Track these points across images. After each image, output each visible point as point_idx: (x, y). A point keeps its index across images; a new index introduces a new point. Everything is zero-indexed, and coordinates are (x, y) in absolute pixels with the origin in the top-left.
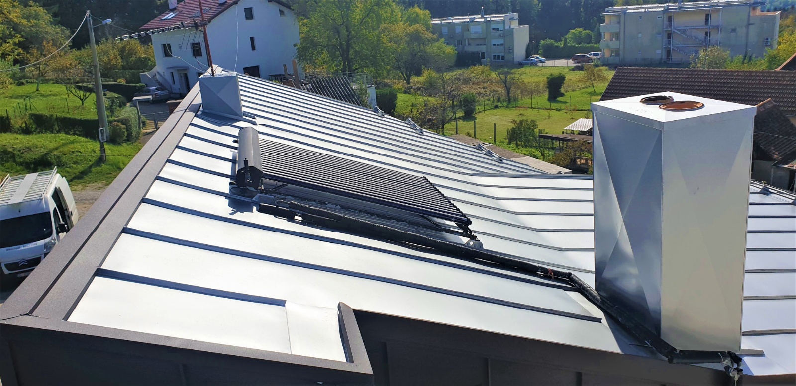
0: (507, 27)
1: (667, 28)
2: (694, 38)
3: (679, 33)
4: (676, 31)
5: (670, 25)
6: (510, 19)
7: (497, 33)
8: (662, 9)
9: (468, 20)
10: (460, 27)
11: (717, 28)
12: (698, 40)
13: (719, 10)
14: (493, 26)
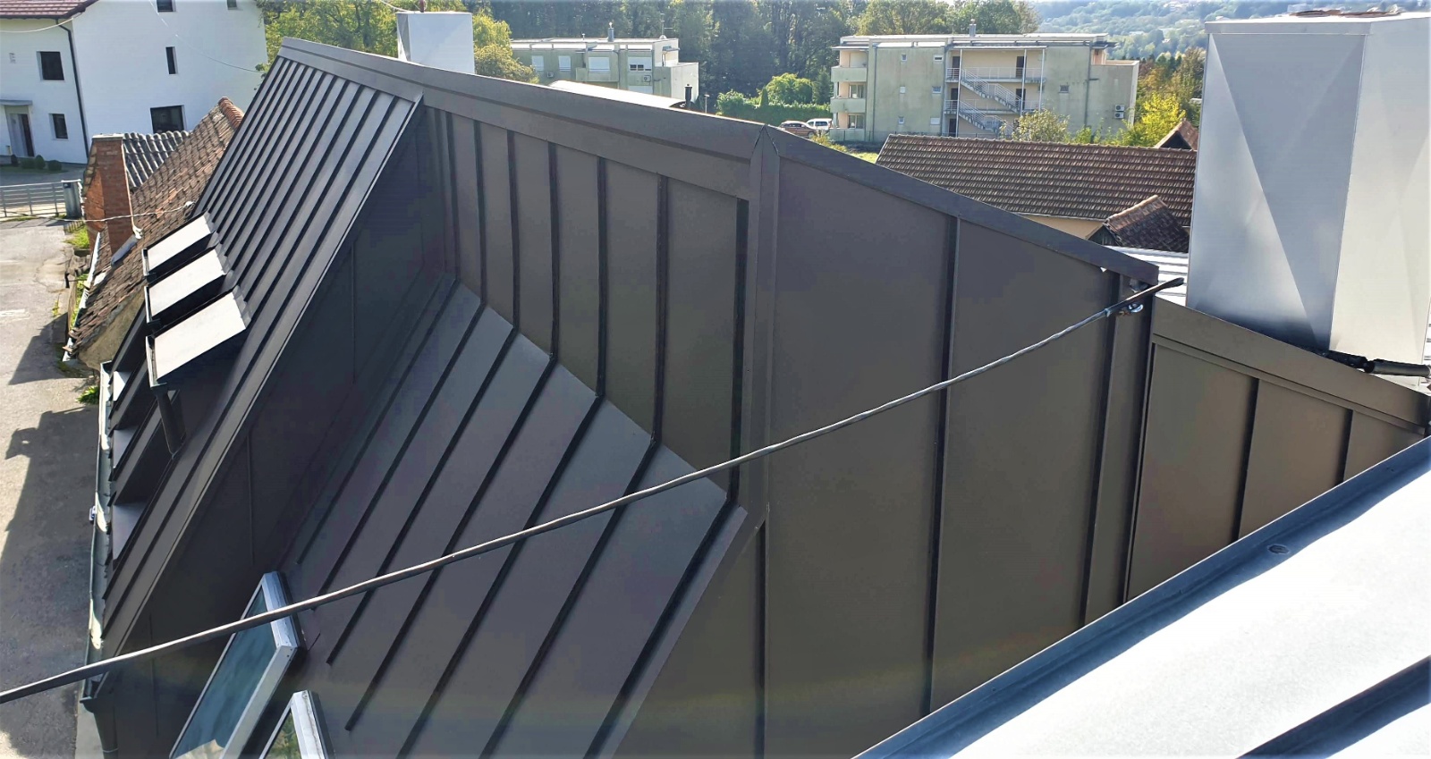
0: (658, 64)
1: (951, 78)
2: (997, 99)
3: (971, 88)
4: (966, 85)
5: (956, 74)
6: (664, 49)
7: (637, 74)
8: (943, 44)
9: (584, 46)
10: (568, 58)
11: (1035, 83)
12: (1004, 103)
13: (1039, 51)
14: (631, 61)
